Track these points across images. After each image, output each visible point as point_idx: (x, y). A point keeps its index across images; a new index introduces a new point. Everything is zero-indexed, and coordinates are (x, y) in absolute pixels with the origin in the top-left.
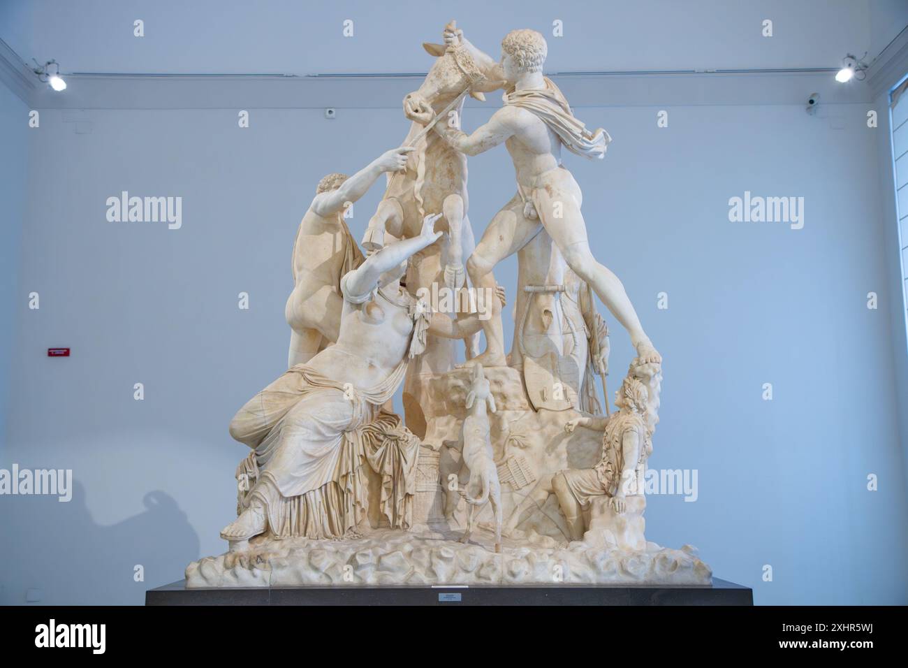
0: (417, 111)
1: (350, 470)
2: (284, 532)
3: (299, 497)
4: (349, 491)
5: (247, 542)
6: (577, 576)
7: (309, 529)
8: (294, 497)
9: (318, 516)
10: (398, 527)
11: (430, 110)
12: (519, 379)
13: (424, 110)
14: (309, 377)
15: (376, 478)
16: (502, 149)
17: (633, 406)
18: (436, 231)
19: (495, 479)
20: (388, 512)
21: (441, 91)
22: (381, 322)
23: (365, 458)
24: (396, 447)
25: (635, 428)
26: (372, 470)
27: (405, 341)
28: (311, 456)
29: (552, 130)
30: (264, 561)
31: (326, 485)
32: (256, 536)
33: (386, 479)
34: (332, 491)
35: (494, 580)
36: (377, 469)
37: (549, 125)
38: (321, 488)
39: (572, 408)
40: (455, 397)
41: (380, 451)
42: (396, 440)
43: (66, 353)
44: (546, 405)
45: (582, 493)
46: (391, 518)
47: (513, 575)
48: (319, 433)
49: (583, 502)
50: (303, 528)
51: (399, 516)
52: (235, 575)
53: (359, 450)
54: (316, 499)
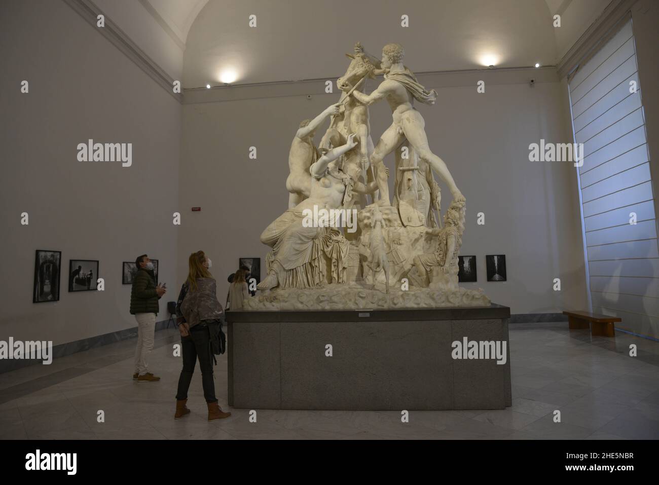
0: (343, 86)
1: (316, 256)
2: (286, 286)
3: (293, 270)
4: (316, 266)
5: (269, 290)
6: (426, 304)
7: (298, 285)
8: (290, 270)
9: (302, 278)
10: (340, 283)
11: (350, 85)
12: (397, 212)
13: (347, 86)
14: (296, 213)
15: (329, 260)
17: (452, 222)
18: (354, 142)
19: (386, 259)
20: (335, 276)
21: (354, 76)
22: (330, 187)
24: (338, 246)
25: (453, 233)
26: (327, 257)
27: (341, 195)
28: (297, 250)
29: (409, 91)
30: (276, 299)
31: (305, 264)
32: (273, 288)
33: (333, 261)
34: (308, 266)
35: (386, 307)
36: (330, 256)
37: (407, 88)
38: (303, 265)
39: (423, 225)
40: (366, 221)
41: (330, 247)
42: (338, 242)
43: (199, 209)
44: (410, 224)
45: (428, 265)
46: (337, 279)
47: (395, 304)
48: (301, 239)
49: (428, 270)
50: (295, 284)
51: (341, 278)
52: (265, 305)
53: (320, 247)
54: (301, 270)
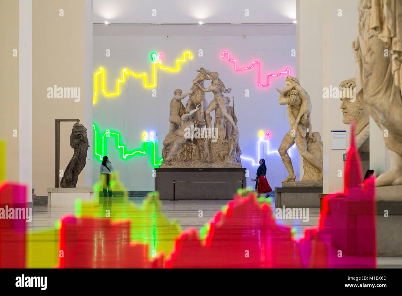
0: (195, 83)
1: (184, 151)
3: (176, 155)
9: (179, 158)
11: (198, 83)
16: (212, 92)
19: (208, 152)
20: (191, 157)
21: (200, 80)
22: (189, 124)
23: (186, 148)
24: (192, 147)
25: (232, 143)
26: (188, 151)
30: (171, 164)
32: (169, 161)
33: (190, 152)
34: (181, 154)
35: (208, 167)
37: (219, 89)
39: (224, 139)
41: (189, 147)
42: (192, 145)
44: (220, 139)
47: (211, 167)
50: (176, 160)
51: (193, 158)
52: (167, 167)
54: (178, 155)
